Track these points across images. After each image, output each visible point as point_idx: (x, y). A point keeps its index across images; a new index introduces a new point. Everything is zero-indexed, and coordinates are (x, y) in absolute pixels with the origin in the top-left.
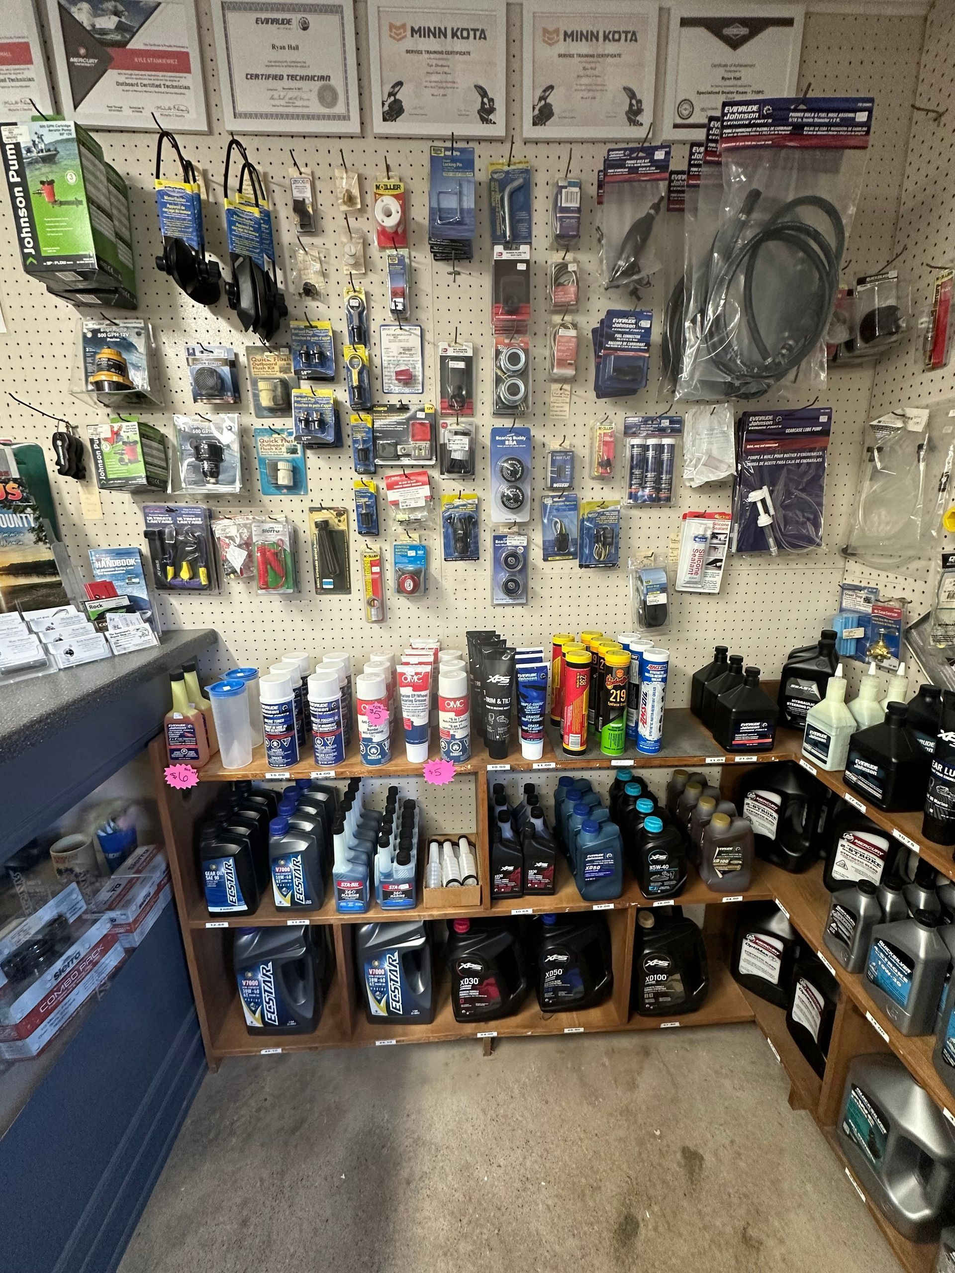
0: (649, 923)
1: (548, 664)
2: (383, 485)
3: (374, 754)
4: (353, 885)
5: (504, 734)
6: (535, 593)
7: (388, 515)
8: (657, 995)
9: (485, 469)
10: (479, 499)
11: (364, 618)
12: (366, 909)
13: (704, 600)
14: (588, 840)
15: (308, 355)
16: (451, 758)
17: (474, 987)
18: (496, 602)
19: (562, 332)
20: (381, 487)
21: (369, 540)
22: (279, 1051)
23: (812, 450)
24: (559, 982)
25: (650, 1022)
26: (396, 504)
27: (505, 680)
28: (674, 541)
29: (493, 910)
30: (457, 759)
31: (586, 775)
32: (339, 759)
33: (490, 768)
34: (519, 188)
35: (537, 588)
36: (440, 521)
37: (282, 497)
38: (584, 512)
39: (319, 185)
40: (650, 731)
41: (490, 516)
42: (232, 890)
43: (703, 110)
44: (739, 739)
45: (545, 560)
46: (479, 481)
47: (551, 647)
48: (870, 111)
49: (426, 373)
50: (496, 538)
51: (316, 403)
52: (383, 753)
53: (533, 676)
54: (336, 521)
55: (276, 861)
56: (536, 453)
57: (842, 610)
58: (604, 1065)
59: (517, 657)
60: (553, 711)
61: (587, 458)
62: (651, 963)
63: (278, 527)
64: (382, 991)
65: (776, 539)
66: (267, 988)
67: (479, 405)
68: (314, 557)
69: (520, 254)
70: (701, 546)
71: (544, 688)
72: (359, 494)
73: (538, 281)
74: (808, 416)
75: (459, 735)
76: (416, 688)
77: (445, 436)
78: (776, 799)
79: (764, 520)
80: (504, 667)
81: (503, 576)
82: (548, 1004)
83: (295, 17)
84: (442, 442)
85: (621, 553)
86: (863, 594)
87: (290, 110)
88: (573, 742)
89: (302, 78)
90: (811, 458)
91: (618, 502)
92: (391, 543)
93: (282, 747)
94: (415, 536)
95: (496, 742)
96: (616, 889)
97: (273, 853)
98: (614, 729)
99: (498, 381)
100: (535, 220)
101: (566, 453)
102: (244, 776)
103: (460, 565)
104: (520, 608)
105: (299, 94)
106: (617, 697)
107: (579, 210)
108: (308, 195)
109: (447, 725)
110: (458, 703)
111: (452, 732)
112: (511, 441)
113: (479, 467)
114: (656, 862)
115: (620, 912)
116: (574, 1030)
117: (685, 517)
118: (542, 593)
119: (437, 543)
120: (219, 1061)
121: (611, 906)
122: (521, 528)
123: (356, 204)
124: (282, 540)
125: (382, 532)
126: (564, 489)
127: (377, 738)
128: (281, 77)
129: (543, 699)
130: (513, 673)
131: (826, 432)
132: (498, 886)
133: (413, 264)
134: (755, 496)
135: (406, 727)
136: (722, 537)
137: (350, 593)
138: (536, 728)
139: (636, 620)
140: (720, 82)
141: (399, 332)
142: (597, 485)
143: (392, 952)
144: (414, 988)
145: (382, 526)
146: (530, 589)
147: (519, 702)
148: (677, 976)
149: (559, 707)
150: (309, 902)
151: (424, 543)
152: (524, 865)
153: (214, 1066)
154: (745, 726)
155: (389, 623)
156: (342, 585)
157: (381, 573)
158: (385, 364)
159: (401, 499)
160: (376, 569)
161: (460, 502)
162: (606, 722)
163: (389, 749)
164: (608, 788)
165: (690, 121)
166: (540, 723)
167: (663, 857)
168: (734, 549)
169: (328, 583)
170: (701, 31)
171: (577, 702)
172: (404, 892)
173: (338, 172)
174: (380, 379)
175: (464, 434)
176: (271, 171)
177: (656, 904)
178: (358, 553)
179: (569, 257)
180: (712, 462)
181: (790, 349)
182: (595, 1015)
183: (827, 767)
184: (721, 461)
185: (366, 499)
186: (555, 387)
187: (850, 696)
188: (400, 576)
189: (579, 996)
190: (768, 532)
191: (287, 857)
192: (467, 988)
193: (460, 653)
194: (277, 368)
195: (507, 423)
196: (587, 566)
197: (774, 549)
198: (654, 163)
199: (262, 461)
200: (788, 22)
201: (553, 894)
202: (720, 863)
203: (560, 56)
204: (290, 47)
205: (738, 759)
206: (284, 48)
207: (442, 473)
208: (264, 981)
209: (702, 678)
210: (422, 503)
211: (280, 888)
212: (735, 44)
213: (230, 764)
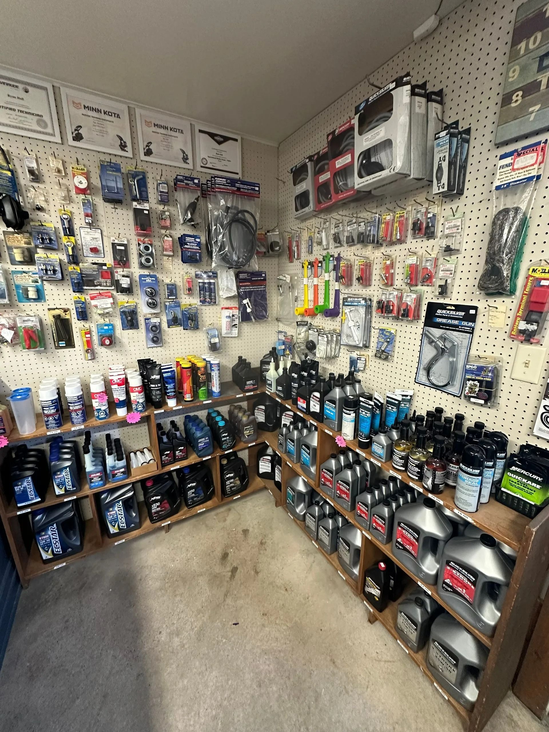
0: (225, 462)
1: (175, 369)
2: (88, 297)
3: (102, 415)
4: (97, 474)
5: (160, 398)
6: (166, 341)
7: (92, 311)
8: (231, 488)
9: (137, 290)
10: (136, 303)
11: (83, 359)
12: (104, 484)
13: (233, 340)
14: (198, 434)
15: (43, 239)
16: (138, 411)
17: (158, 507)
18: (149, 346)
19: (166, 238)
20: (87, 298)
21: (82, 323)
22: (64, 564)
23: (262, 285)
24: (194, 495)
25: (230, 499)
26: (96, 306)
27: (158, 377)
28: (220, 318)
29: (163, 470)
30: (141, 411)
31: (196, 413)
32: (84, 421)
33: (155, 412)
34: (141, 179)
35: (167, 339)
36: (118, 313)
37: (31, 303)
38: (183, 308)
39: (40, 161)
40: (216, 389)
41: (142, 310)
42: (31, 492)
43: (211, 163)
44: (247, 387)
45: (169, 327)
46: (135, 295)
47: (175, 363)
48: (259, 187)
49: (105, 249)
50: (146, 319)
51: (49, 261)
52: (106, 414)
53: (169, 374)
54: (64, 314)
55: (55, 473)
56: (160, 284)
57: (279, 340)
58: (214, 519)
59: (162, 368)
60: (179, 389)
61: (182, 287)
62: (227, 476)
63: (32, 319)
64: (115, 520)
65: (254, 317)
66: (54, 537)
67: (132, 264)
68: (52, 331)
69: (145, 207)
70: (229, 320)
71: (174, 378)
72: (76, 302)
73: (153, 216)
74: (258, 274)
75: (141, 401)
76: (119, 385)
77: (117, 277)
78: (263, 407)
79: (249, 310)
80: (157, 372)
81: (151, 335)
82: (190, 505)
83: (21, 86)
84: (116, 279)
85: (199, 323)
86: (283, 334)
87: (21, 125)
88: (188, 397)
89: (26, 113)
90: (262, 288)
91: (196, 304)
92: (95, 324)
93: (55, 419)
94: (107, 320)
95: (157, 402)
96: (211, 450)
97: (53, 470)
98: (203, 390)
99: (140, 256)
100: (149, 191)
101: (173, 285)
102: (34, 436)
103: (131, 331)
104: (160, 348)
105: (26, 119)
106: (202, 378)
107: (167, 193)
108: (34, 165)
109: (135, 398)
110: (139, 388)
111: (138, 401)
112: (148, 280)
113: (135, 289)
114: (224, 437)
115: (213, 459)
116: (201, 510)
117: (222, 309)
118: (169, 341)
119: (118, 323)
120: (29, 581)
121: (210, 457)
122: (156, 315)
123: (62, 173)
124: (35, 325)
125: (89, 318)
126: (173, 299)
127: (103, 408)
128: (14, 110)
129: (174, 382)
130: (161, 374)
131: (265, 280)
132: (164, 461)
133: (94, 202)
134: (245, 302)
135: (116, 402)
136: (236, 316)
137: (75, 347)
138: (173, 394)
139: (208, 348)
140: (215, 154)
141: (90, 231)
142: (187, 297)
143: (118, 502)
144: (131, 516)
145: (89, 316)
146: (163, 341)
147: (164, 385)
148: (237, 478)
149: (181, 386)
150: (75, 489)
151: (112, 323)
152: (173, 450)
153: (26, 585)
154: (248, 383)
155: (97, 360)
156: (70, 344)
157: (91, 337)
158: (83, 244)
159: (98, 304)
160: (88, 336)
161: (128, 305)
162: (200, 388)
163: (109, 412)
164: (205, 417)
165: (206, 166)
166: (174, 392)
167: (226, 434)
168: (240, 320)
169: (62, 344)
170: (207, 136)
171: (188, 382)
172: (122, 472)
173: (50, 158)
174: (81, 250)
175: (127, 277)
176: (11, 150)
177: (226, 452)
178: (78, 329)
179: (166, 208)
180: (228, 289)
181: (246, 256)
182: (209, 503)
183: (272, 391)
184: (231, 289)
185: (81, 305)
186: (165, 258)
187: (277, 368)
188: (102, 338)
189: (202, 498)
190: (251, 314)
191: (61, 470)
192: (155, 508)
193: (135, 369)
194: (23, 242)
195: (146, 272)
196: (186, 329)
197: (253, 320)
198: (194, 183)
199: (17, 287)
200: (236, 140)
201: (187, 459)
202: (246, 433)
203: (153, 132)
204: (18, 98)
205: (247, 394)
206: (15, 97)
207: (118, 292)
208: (52, 534)
209: (234, 368)
210: (110, 306)
211: (58, 486)
212: (220, 143)
213: (25, 432)
